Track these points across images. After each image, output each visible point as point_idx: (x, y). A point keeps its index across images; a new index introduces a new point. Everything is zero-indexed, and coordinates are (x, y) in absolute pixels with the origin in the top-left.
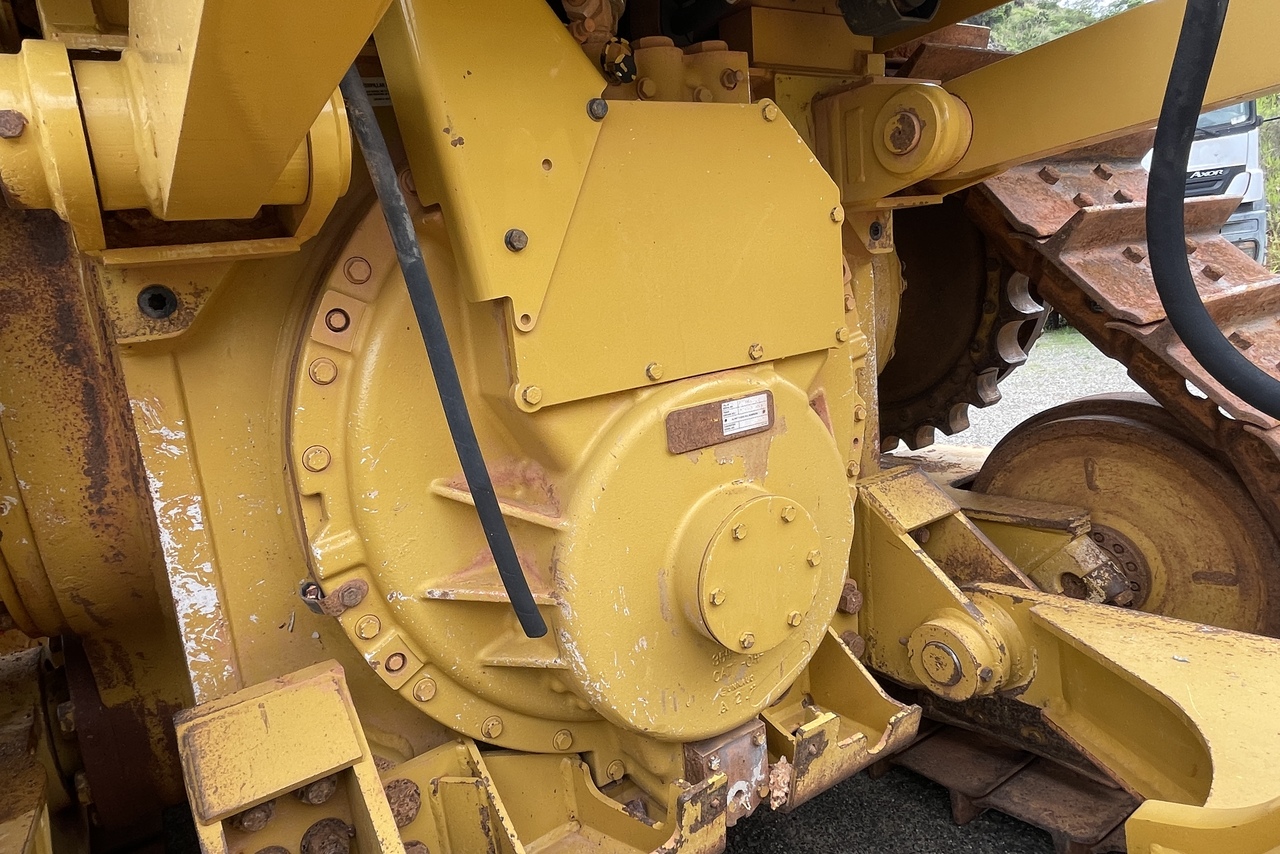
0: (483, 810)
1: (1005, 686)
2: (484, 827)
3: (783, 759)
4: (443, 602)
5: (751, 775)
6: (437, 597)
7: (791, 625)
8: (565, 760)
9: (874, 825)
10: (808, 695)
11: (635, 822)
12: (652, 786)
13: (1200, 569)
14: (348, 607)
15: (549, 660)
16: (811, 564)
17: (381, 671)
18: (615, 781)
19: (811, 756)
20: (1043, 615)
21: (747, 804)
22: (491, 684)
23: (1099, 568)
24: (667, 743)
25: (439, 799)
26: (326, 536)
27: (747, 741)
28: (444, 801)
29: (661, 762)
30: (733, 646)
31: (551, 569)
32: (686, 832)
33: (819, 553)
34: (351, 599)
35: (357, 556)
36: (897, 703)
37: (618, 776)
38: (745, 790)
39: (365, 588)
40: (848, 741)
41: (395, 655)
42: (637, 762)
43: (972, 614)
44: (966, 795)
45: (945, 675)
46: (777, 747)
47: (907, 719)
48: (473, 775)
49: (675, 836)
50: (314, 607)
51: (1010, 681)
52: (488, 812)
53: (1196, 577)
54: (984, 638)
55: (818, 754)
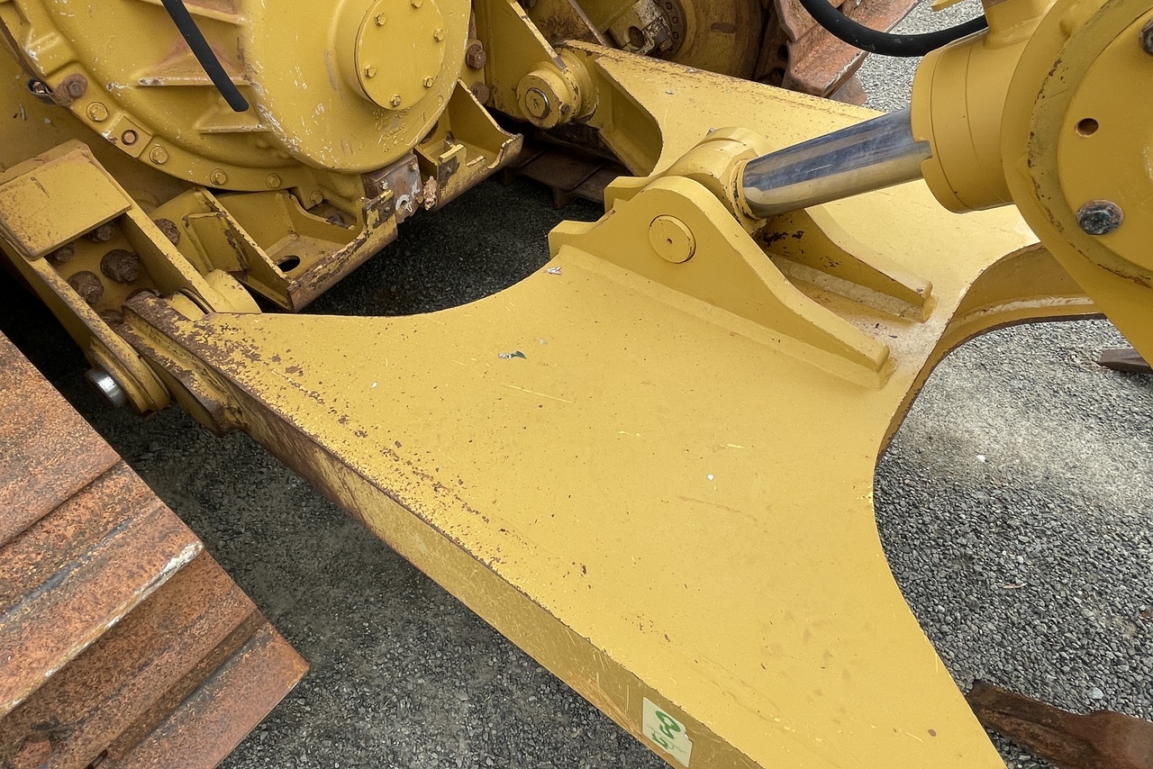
0: (227, 232)
1: (579, 115)
2: (231, 243)
3: (431, 178)
4: (155, 87)
5: (411, 191)
6: (149, 84)
7: (426, 87)
8: (277, 194)
9: (504, 215)
10: (450, 132)
11: (336, 228)
12: (344, 205)
13: (716, 21)
14: (75, 98)
15: (254, 126)
16: (437, 40)
17: (119, 144)
18: (317, 205)
19: (448, 174)
20: (602, 65)
21: (410, 208)
22: (210, 147)
23: (653, 23)
24: (350, 175)
25: (192, 230)
26: (34, 39)
27: (405, 169)
28: (196, 231)
29: (348, 188)
30: (387, 105)
31: (239, 57)
32: (370, 229)
33: (442, 30)
34: (75, 90)
35: (67, 55)
36: (508, 134)
37: (319, 201)
38: (407, 200)
39: (84, 81)
40: (474, 162)
41: (127, 132)
42: (329, 189)
43: (559, 64)
44: (563, 190)
45: (539, 112)
46: (426, 169)
47: (513, 144)
48: (212, 211)
49: (364, 231)
50: (46, 100)
51: (580, 114)
52: (231, 233)
53: (714, 27)
54: (565, 84)
55: (454, 172)
